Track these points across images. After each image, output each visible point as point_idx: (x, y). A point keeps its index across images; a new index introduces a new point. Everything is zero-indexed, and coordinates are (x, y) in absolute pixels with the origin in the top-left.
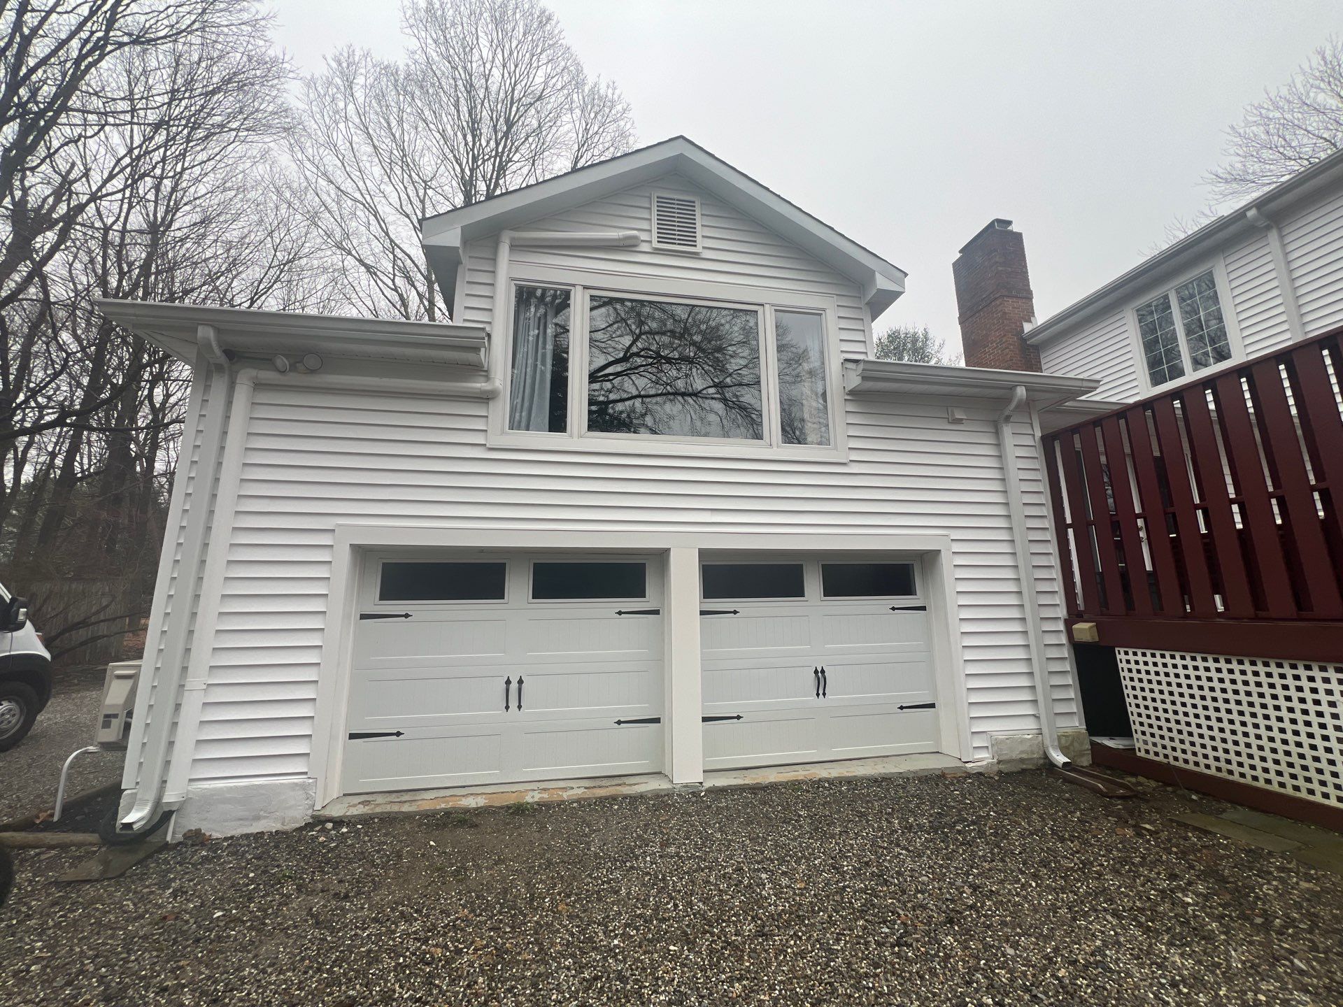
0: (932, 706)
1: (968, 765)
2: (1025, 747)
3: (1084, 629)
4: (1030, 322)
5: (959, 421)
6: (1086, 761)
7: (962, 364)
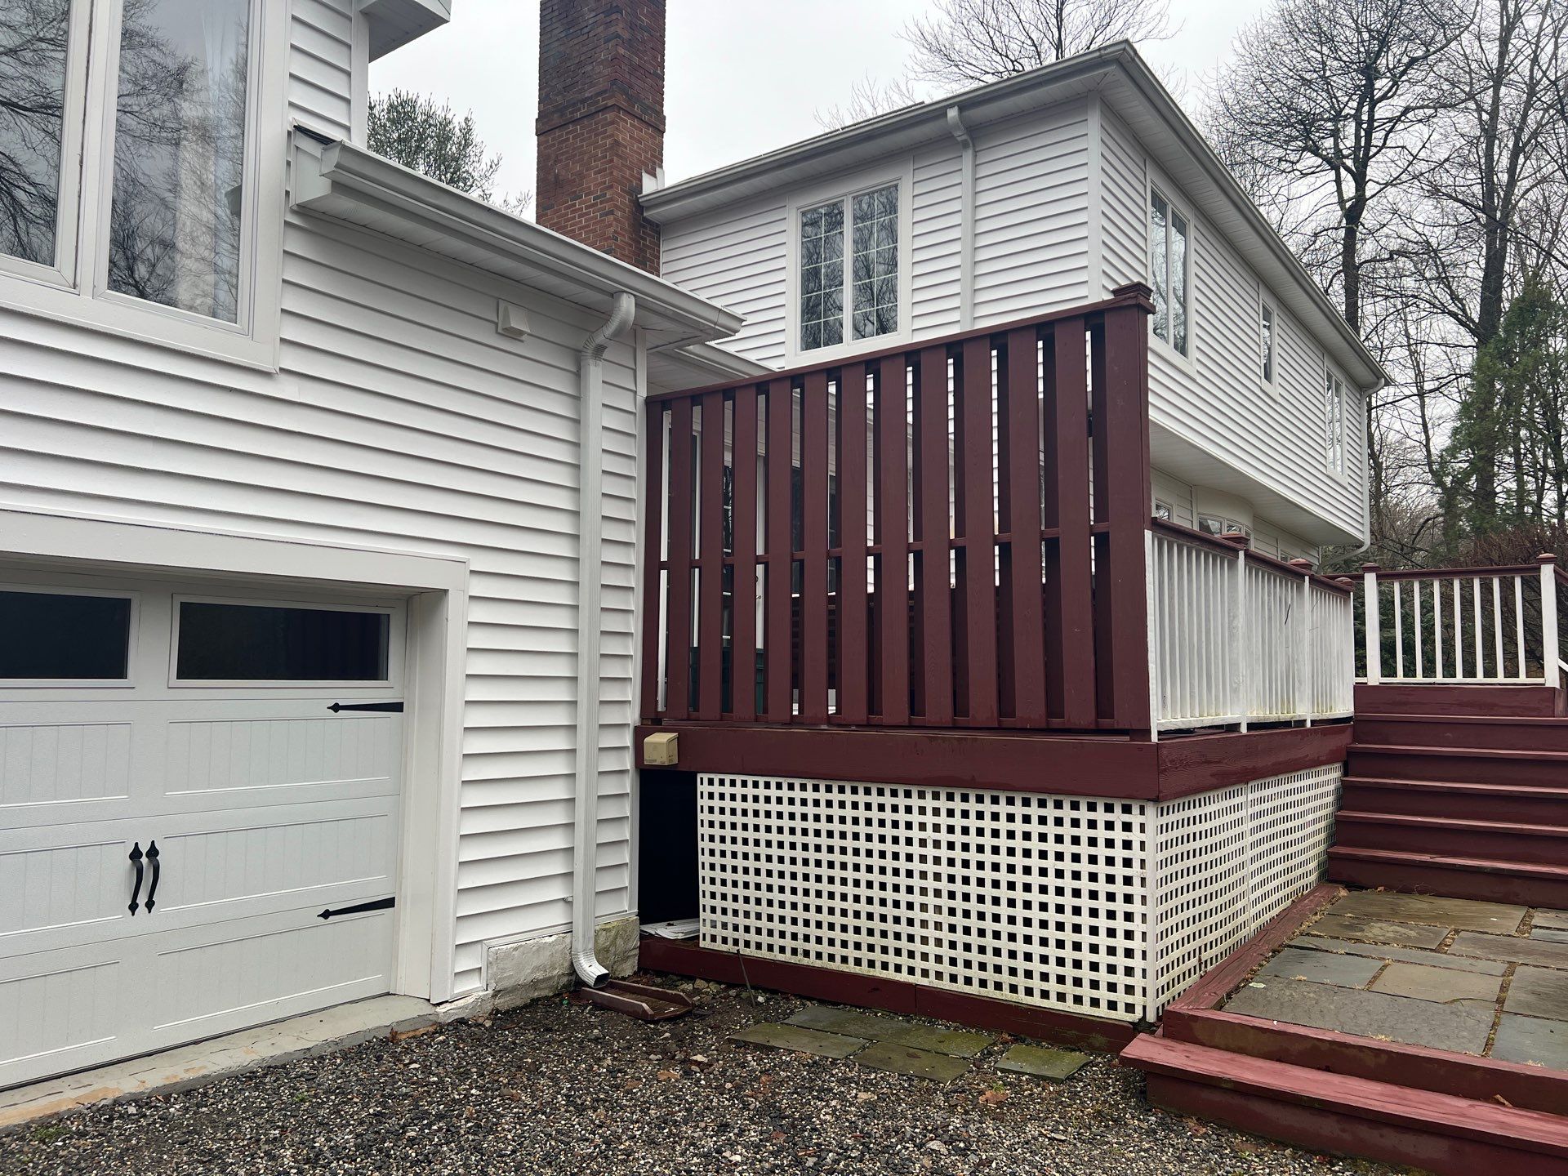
0: (389, 903)
1: (441, 1010)
2: (544, 958)
3: (661, 746)
4: (654, 176)
5: (514, 335)
6: (629, 968)
7: (529, 215)
